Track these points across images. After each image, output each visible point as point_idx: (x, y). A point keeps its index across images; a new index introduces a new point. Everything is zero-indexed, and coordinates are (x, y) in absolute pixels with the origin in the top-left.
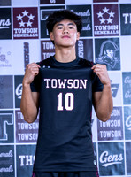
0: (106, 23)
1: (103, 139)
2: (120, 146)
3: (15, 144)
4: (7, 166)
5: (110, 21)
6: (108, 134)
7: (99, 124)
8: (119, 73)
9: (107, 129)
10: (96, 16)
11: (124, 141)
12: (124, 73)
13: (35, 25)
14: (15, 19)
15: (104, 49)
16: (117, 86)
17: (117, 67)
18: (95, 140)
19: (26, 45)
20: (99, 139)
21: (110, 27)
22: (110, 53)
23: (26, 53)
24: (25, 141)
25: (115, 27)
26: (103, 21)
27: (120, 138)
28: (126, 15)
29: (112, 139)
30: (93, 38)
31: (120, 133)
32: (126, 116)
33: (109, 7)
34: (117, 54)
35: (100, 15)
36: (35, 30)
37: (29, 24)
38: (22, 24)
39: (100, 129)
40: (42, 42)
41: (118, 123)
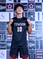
0: (31, 8)
1: (30, 39)
2: (34, 41)
3: (6, 40)
4: (4, 46)
5: (32, 7)
6: (31, 38)
7: (29, 35)
8: (34, 22)
9: (31, 37)
10: (29, 6)
11: (35, 40)
12: (36, 22)
13: (12, 8)
15: (31, 15)
16: (34, 25)
17: (34, 20)
18: (28, 40)
20: (29, 39)
21: (32, 9)
22: (32, 16)
23: (10, 16)
24: (9, 40)
25: (34, 9)
26: (30, 7)
27: (34, 39)
28: (37, 6)
29: (32, 39)
30: (28, 12)
31: (34, 38)
32: (36, 33)
33: (32, 4)
34: (34, 16)
35: (30, 6)
36: (12, 9)
37: (11, 8)
38: (9, 8)
39: (29, 37)
40: (14, 13)
41: (34, 35)
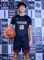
14: (2, 4)
19: (5, 11)
